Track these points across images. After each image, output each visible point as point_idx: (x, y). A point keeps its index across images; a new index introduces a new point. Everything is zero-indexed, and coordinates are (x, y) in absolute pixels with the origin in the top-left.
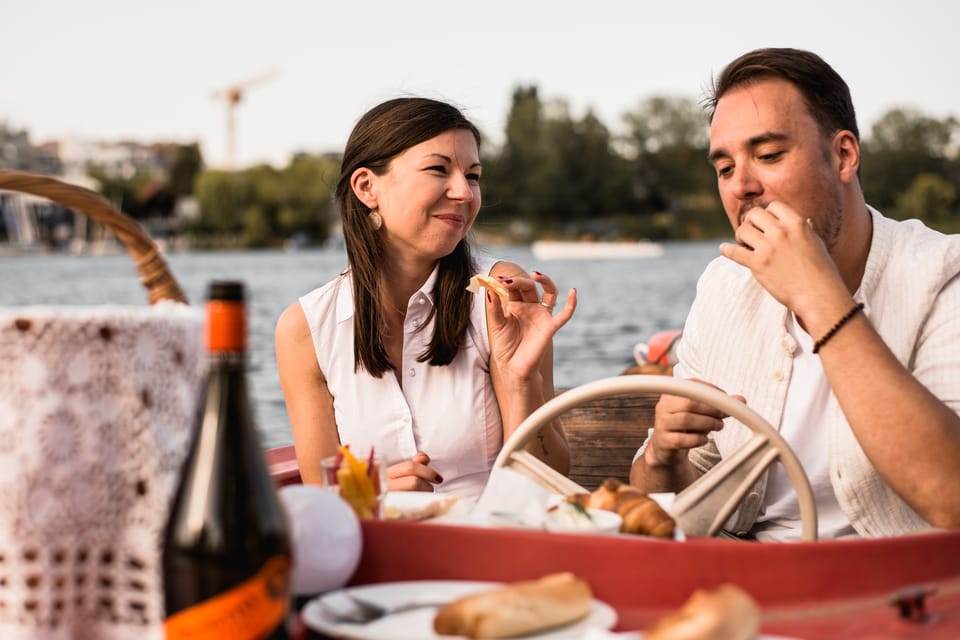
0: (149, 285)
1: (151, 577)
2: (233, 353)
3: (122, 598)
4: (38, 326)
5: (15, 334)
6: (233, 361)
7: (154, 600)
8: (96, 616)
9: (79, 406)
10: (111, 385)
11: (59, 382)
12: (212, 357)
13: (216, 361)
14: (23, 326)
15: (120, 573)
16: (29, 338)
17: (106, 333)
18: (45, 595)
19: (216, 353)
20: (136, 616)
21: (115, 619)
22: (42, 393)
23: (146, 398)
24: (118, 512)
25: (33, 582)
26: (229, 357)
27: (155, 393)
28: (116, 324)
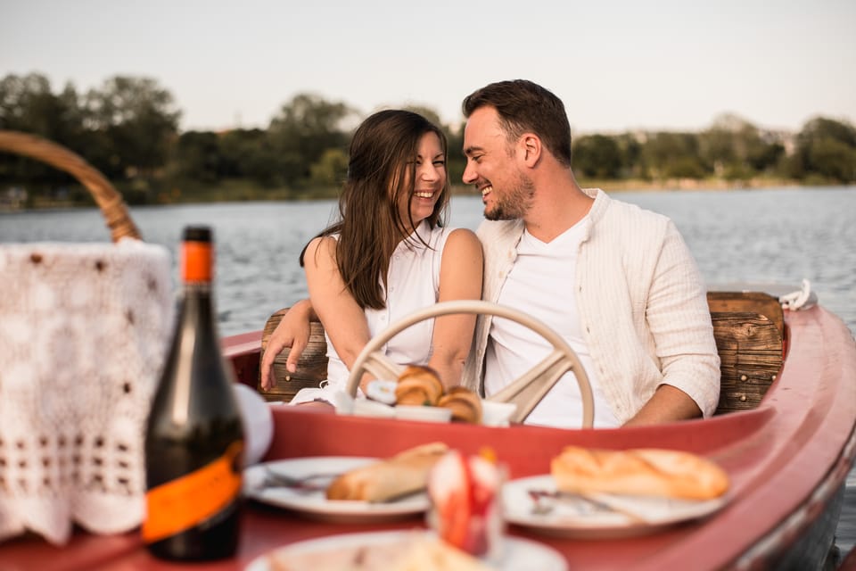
0: (112, 226)
1: (136, 459)
2: (204, 283)
3: (111, 474)
4: (47, 260)
5: (31, 265)
6: (204, 290)
7: (137, 475)
8: (89, 488)
9: (78, 323)
10: (103, 307)
11: (64, 305)
12: (186, 286)
13: (190, 289)
14: (36, 260)
15: (109, 454)
16: (40, 269)
17: (100, 266)
18: (54, 472)
19: (191, 283)
20: (122, 487)
21: (104, 490)
22: (51, 314)
23: (130, 317)
24: (108, 407)
25: (46, 463)
26: (201, 286)
27: (137, 313)
28: (108, 259)
